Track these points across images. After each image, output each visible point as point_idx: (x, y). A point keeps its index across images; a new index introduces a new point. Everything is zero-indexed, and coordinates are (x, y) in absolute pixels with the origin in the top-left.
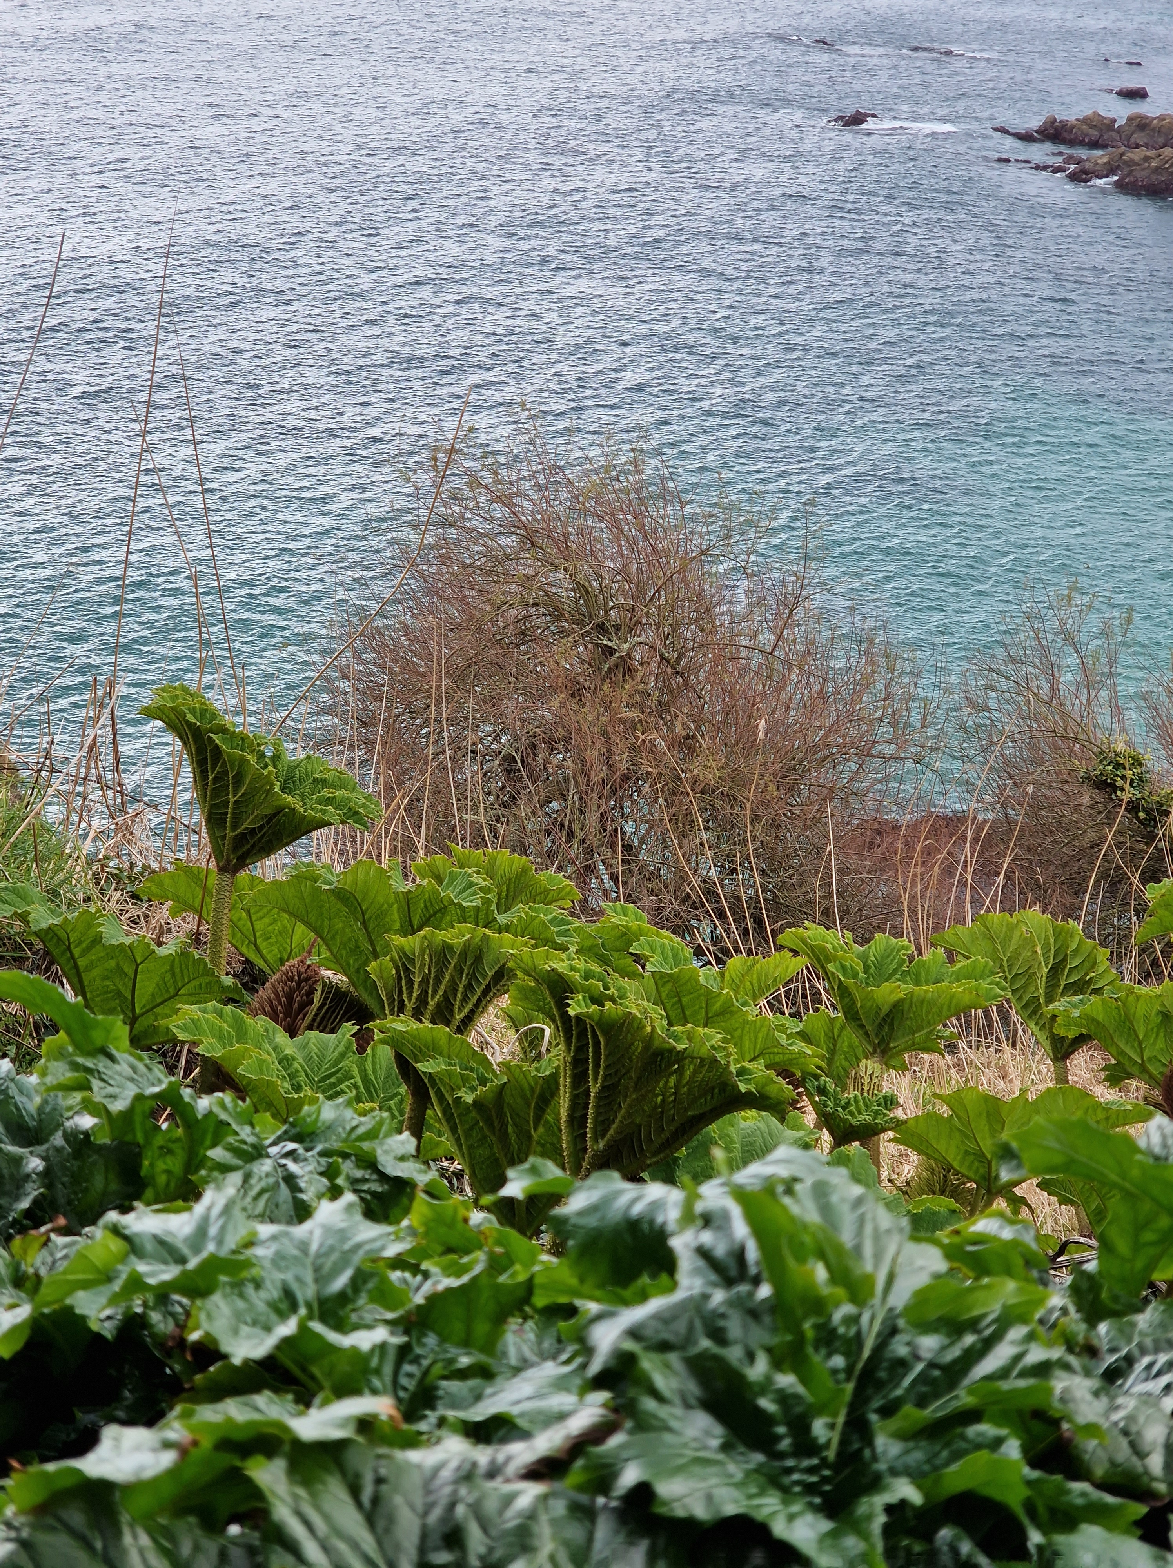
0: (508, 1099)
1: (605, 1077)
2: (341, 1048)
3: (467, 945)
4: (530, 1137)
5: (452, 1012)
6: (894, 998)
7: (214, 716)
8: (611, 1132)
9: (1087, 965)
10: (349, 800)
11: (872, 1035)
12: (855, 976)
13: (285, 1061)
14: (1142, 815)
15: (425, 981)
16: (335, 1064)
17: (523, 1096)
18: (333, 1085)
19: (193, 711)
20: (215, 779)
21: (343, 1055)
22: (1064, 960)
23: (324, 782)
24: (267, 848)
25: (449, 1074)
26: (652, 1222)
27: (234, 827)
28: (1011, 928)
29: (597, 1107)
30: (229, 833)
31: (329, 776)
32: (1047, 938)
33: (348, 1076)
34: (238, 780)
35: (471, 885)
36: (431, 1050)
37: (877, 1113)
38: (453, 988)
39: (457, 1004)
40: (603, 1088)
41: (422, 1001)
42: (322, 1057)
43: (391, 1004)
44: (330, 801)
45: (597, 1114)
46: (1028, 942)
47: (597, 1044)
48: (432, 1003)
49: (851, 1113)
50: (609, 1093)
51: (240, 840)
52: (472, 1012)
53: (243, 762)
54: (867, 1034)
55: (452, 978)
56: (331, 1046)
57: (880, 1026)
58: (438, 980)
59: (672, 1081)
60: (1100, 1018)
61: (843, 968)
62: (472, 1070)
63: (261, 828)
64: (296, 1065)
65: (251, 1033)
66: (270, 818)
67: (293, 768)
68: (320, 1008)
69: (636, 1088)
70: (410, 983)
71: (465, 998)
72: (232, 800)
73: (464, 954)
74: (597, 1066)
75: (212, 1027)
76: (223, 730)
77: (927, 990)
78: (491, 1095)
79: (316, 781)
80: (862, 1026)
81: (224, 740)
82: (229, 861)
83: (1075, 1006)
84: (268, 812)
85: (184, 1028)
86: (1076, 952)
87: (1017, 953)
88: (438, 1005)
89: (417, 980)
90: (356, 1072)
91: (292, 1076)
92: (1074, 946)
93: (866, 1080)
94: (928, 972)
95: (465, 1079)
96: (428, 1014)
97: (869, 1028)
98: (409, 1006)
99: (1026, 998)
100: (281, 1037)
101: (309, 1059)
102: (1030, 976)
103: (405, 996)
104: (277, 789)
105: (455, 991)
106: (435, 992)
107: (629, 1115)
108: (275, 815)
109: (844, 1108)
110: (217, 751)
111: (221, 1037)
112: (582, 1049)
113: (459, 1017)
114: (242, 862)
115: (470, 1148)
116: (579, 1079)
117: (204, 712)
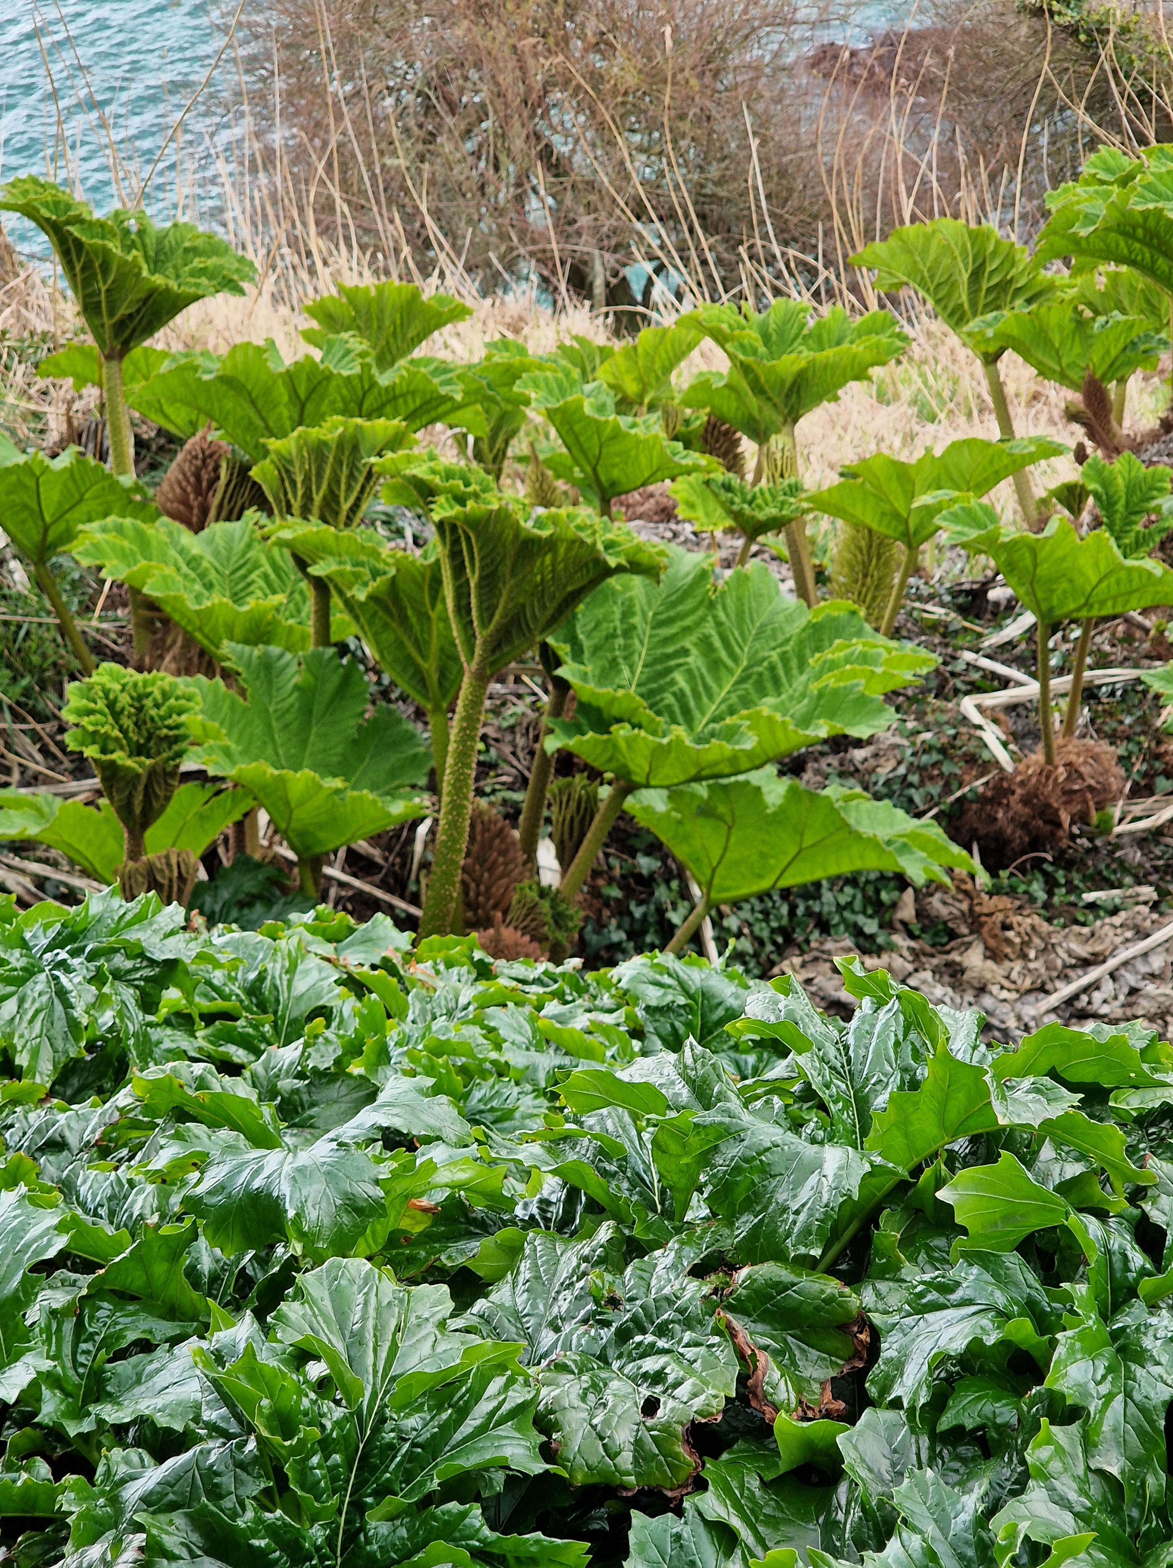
0: (401, 585)
1: (482, 568)
2: (246, 539)
3: (341, 437)
4: (429, 618)
5: (338, 503)
6: (796, 368)
7: (68, 207)
8: (497, 617)
9: (1007, 265)
10: (222, 267)
11: (781, 405)
12: (755, 352)
13: (193, 562)
14: (1083, 37)
15: (307, 479)
16: (244, 553)
17: (415, 582)
18: (244, 577)
19: (46, 205)
20: (83, 269)
21: (249, 546)
22: (983, 263)
23: (193, 251)
24: (149, 329)
25: (341, 574)
26: (270, 1195)
27: (111, 315)
28: (929, 238)
29: (480, 597)
30: (108, 322)
31: (199, 243)
32: (964, 245)
33: (256, 566)
34: (105, 268)
35: (348, 352)
36: (322, 550)
37: (783, 503)
38: (335, 480)
39: (342, 495)
40: (482, 578)
41: (308, 497)
42: (229, 549)
43: (279, 505)
44: (202, 272)
45: (481, 602)
46: (946, 249)
47: (468, 539)
48: (318, 499)
49: (760, 507)
50: (489, 583)
51: (120, 326)
52: (358, 499)
53: (106, 251)
54: (775, 405)
55: (334, 471)
56: (238, 535)
57: (788, 396)
58: (320, 475)
59: (548, 559)
60: (1015, 332)
61: (742, 347)
62: (362, 564)
63: (138, 311)
64: (205, 564)
65: (154, 543)
66: (145, 301)
67: (161, 238)
68: (228, 485)
69: (513, 573)
70: (293, 483)
71: (349, 488)
72: (104, 289)
73: (340, 445)
74: (472, 558)
75: (113, 547)
76: (78, 220)
77: (830, 353)
78: (383, 588)
79: (186, 250)
80: (769, 399)
81: (83, 231)
82: (112, 349)
83: (989, 325)
84: (142, 295)
85: (87, 554)
86: (994, 253)
87: (937, 262)
88: (325, 498)
89: (299, 479)
90: (263, 560)
91: (202, 576)
92: (991, 248)
93: (778, 456)
94: (829, 331)
95: (357, 576)
96: (316, 510)
97: (777, 400)
98: (296, 505)
99: (951, 305)
100: (186, 537)
101: (216, 554)
102: (951, 283)
103: (290, 496)
104: (145, 273)
105: (338, 482)
106: (318, 488)
107: (511, 599)
108: (149, 297)
109: (750, 503)
110: (78, 244)
111: (125, 556)
112: (456, 542)
113: (346, 506)
114: (126, 347)
115: (375, 635)
116: (459, 570)
117: (57, 204)
